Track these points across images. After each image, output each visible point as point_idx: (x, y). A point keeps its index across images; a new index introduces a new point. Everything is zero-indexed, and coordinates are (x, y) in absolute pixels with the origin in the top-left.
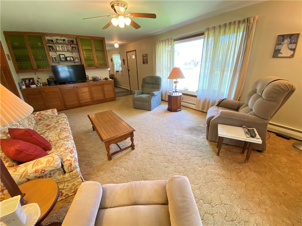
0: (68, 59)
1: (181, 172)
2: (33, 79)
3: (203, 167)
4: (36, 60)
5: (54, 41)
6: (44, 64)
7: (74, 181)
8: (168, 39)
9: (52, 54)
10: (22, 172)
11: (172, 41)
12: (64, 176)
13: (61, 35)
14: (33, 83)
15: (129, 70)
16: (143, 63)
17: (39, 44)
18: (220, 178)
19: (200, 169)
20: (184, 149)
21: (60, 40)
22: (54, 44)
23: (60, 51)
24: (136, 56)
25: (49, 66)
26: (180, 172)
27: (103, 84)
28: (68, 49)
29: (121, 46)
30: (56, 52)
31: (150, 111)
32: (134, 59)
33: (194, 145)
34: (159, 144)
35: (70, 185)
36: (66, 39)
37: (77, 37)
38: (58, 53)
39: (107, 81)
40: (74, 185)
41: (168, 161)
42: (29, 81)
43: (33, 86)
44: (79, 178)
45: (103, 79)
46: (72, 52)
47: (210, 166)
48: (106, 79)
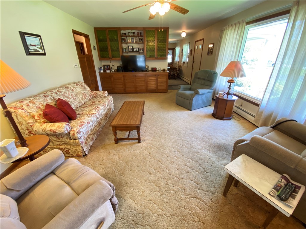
0: (135, 50)
1: (160, 186)
2: (109, 65)
3: (188, 197)
4: (112, 50)
5: (127, 34)
6: (116, 54)
7: (77, 147)
8: (239, 22)
9: (124, 46)
10: (43, 128)
11: (244, 24)
12: (70, 141)
13: (132, 29)
14: (109, 69)
15: (193, 62)
16: (208, 54)
17: (115, 37)
18: (196, 222)
19: (183, 196)
20: (186, 166)
21: (131, 33)
22: (126, 37)
23: (130, 43)
24: (203, 47)
25: (120, 56)
26: (158, 185)
27: (158, 75)
28: (136, 41)
29: (188, 35)
30: (127, 44)
31: (190, 110)
32: (200, 49)
33: (204, 167)
34: (165, 147)
35: (74, 149)
36: (136, 32)
37: (144, 29)
38: (129, 45)
39: (164, 72)
40: (76, 150)
41: (158, 169)
42: (107, 67)
43: (108, 71)
44: (80, 147)
45: (161, 70)
46: (139, 43)
47: (198, 200)
48: (164, 70)
